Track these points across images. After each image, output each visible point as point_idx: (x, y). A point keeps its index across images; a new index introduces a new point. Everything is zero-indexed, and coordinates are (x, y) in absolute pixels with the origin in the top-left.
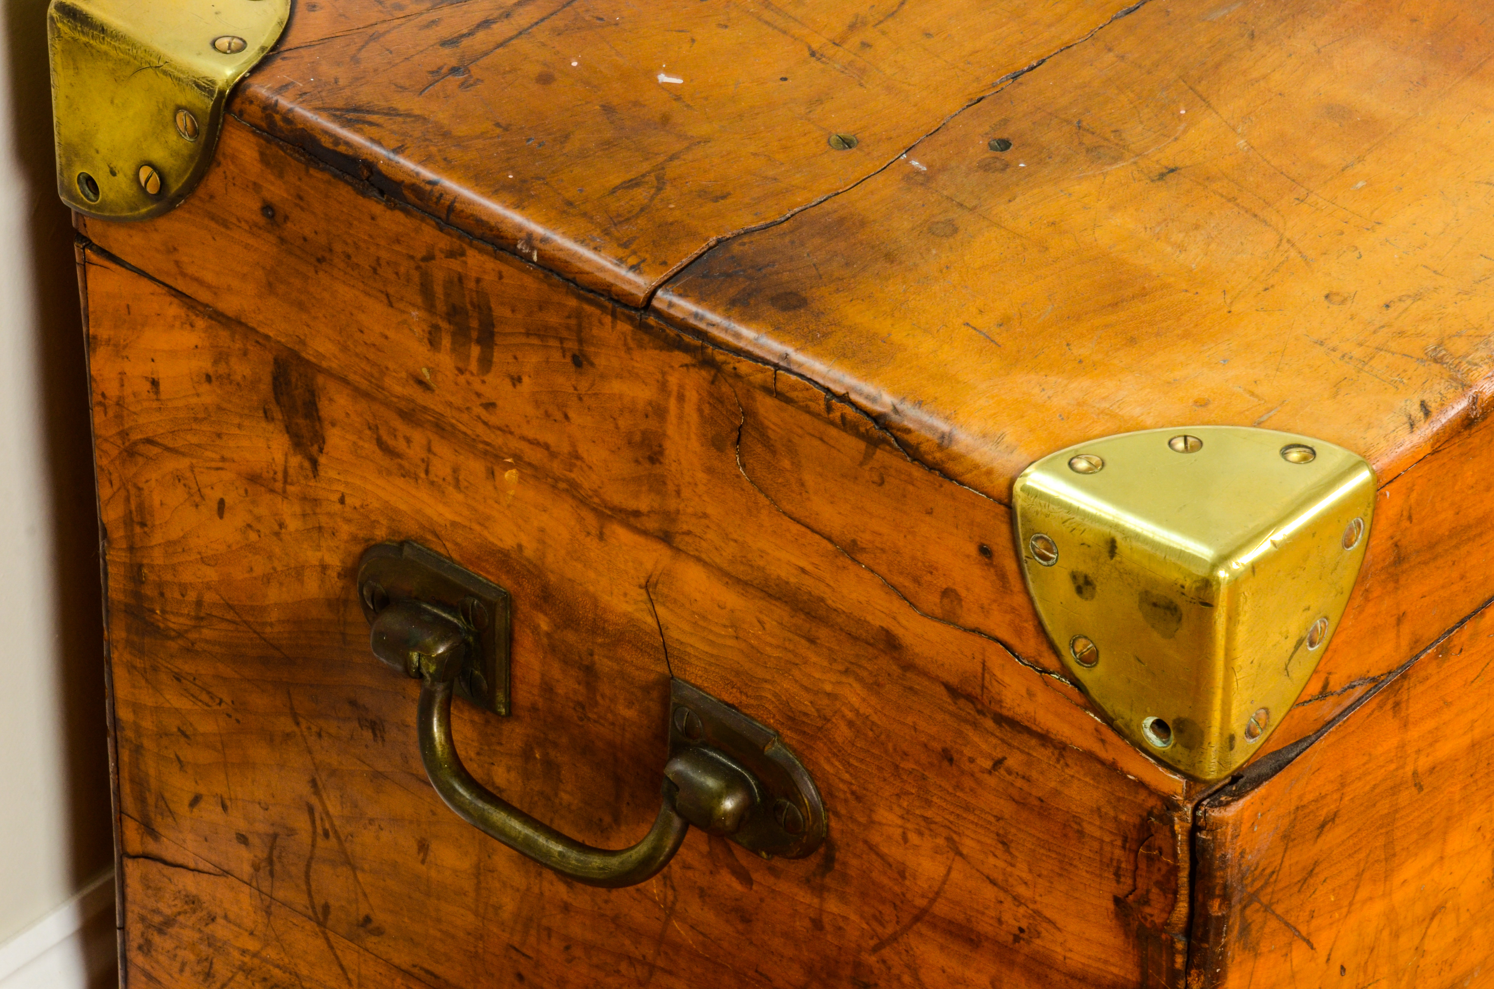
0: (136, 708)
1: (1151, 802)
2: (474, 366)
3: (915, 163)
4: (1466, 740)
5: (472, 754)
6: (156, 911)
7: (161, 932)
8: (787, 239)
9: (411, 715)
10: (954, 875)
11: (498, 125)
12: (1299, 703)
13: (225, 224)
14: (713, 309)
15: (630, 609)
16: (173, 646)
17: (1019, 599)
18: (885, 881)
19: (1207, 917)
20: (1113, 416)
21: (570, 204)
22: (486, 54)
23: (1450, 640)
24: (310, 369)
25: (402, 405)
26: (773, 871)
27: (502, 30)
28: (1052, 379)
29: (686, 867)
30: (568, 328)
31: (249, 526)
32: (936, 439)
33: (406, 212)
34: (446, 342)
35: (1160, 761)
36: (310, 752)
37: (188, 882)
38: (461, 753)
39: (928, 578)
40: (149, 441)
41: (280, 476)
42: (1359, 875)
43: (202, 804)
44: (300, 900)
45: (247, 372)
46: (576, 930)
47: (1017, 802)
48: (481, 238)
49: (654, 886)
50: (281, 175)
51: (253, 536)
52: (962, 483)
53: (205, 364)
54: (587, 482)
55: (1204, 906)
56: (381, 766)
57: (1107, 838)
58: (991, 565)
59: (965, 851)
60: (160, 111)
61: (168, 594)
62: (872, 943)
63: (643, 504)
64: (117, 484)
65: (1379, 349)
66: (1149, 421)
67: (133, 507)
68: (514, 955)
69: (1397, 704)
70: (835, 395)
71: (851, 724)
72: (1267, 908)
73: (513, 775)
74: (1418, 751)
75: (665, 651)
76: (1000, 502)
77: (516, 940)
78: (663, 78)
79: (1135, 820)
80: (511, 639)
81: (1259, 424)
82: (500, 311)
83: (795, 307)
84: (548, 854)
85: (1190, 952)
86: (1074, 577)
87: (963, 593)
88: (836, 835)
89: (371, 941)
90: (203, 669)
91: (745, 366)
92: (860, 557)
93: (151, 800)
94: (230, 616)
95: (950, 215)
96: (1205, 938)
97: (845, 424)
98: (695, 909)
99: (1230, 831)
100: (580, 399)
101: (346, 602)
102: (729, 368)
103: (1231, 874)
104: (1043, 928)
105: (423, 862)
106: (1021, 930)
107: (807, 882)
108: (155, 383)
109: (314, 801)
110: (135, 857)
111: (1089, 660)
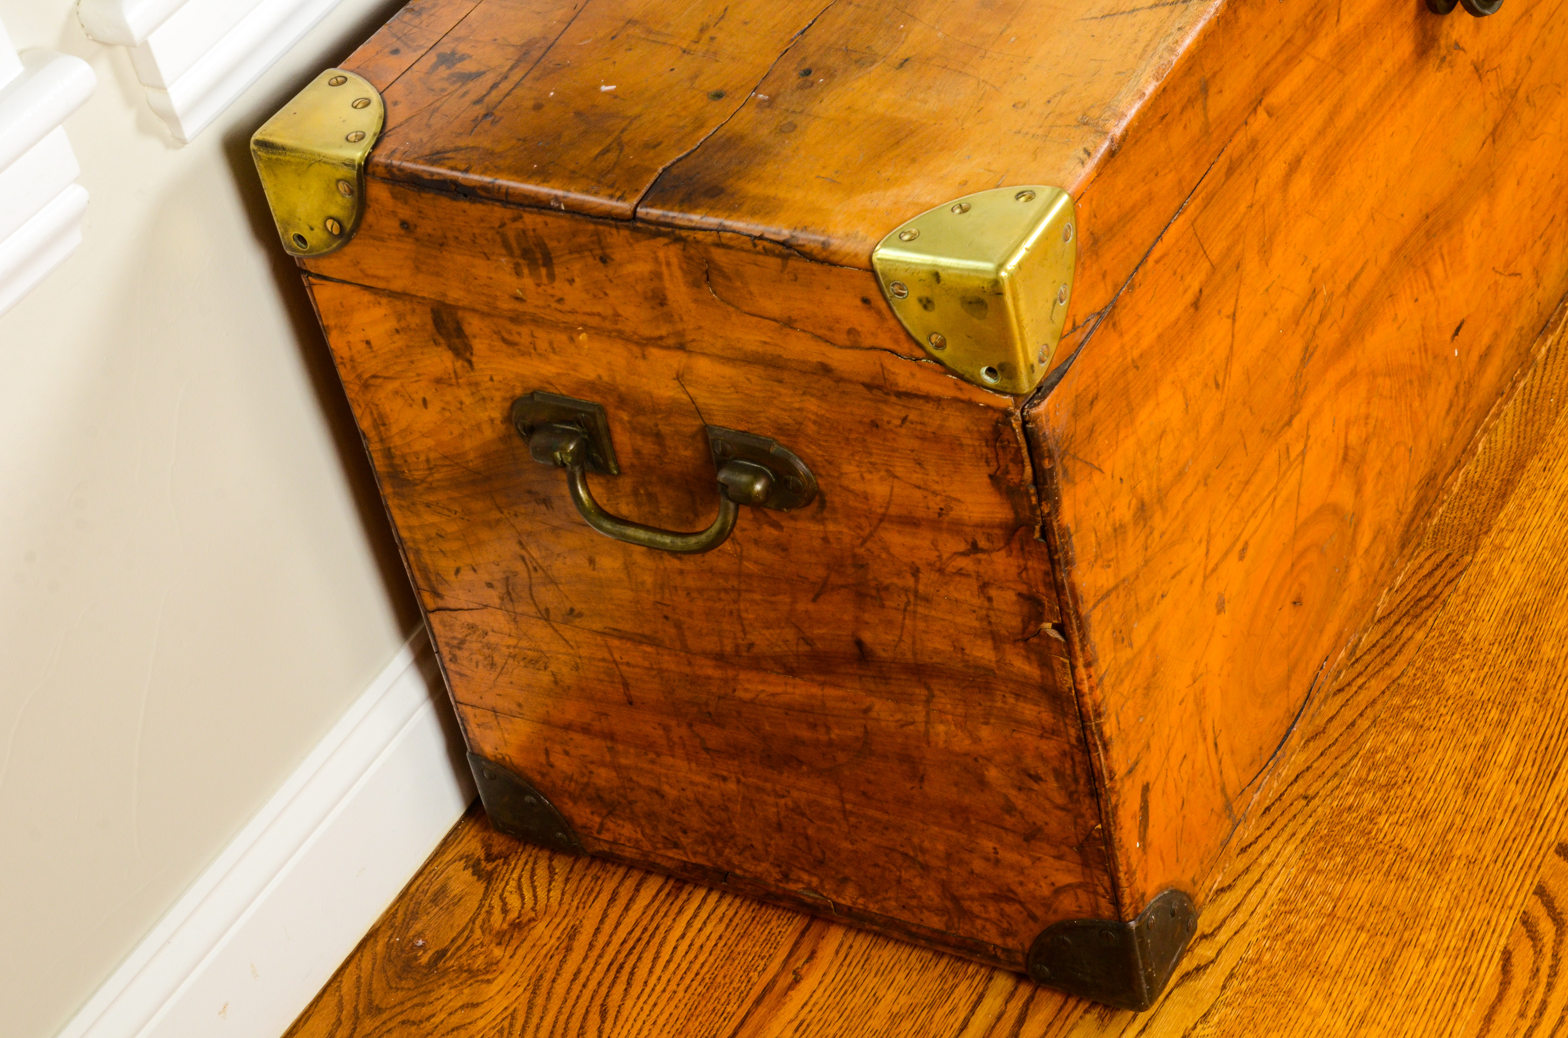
0: (410, 528)
1: (996, 416)
2: (545, 280)
3: (761, 96)
4: (1154, 335)
5: (605, 501)
6: (454, 638)
7: (460, 648)
8: (702, 158)
9: (565, 489)
10: (896, 490)
11: (519, 140)
12: (1062, 337)
13: (382, 240)
14: (672, 210)
15: (671, 393)
16: (419, 488)
17: (892, 323)
18: (858, 505)
19: (1043, 471)
20: (916, 204)
21: (573, 172)
22: (500, 102)
23: (1133, 280)
24: (452, 309)
25: (510, 314)
26: (794, 518)
27: (505, 87)
28: (875, 194)
29: (743, 530)
30: (593, 242)
31: (444, 409)
32: (820, 247)
33: (483, 203)
34: (526, 271)
35: (996, 391)
36: (513, 526)
37: (466, 617)
38: (599, 503)
39: (837, 326)
40: (374, 377)
41: (453, 375)
42: (1117, 425)
43: (462, 572)
44: (532, 610)
45: (418, 321)
46: (690, 582)
47: (921, 438)
48: (529, 206)
49: (727, 546)
50: (406, 202)
51: (447, 414)
52: (842, 266)
53: (392, 324)
54: (628, 328)
55: (1040, 465)
56: (556, 523)
57: (977, 443)
58: (870, 308)
59: (898, 474)
60: (328, 186)
61: (409, 460)
62: (859, 541)
63: (663, 332)
64: (363, 406)
65: (1052, 127)
66: (937, 201)
67: (376, 416)
68: (660, 607)
69: (1114, 324)
70: (756, 238)
71: (815, 422)
72: (1074, 457)
73: (631, 506)
74: (1132, 348)
75: (698, 412)
76: (867, 270)
77: (658, 598)
78: (604, 88)
79: (990, 429)
80: (608, 430)
81: (998, 186)
82: (552, 244)
83: (718, 194)
84: (664, 544)
85: (1039, 493)
86: (920, 300)
87: (859, 329)
88: (823, 487)
89: (577, 622)
90: (440, 496)
91: (700, 235)
92: (795, 325)
93: (433, 578)
94: (448, 462)
95: (789, 119)
96: (1045, 483)
97: (766, 252)
98: (755, 552)
99: (1044, 419)
100: (611, 281)
101: (509, 436)
102: (691, 238)
103: (1051, 443)
104: (953, 504)
105: (594, 569)
106: (941, 509)
107: (814, 518)
108: (368, 343)
109: (523, 552)
110: (433, 611)
111: (941, 346)
